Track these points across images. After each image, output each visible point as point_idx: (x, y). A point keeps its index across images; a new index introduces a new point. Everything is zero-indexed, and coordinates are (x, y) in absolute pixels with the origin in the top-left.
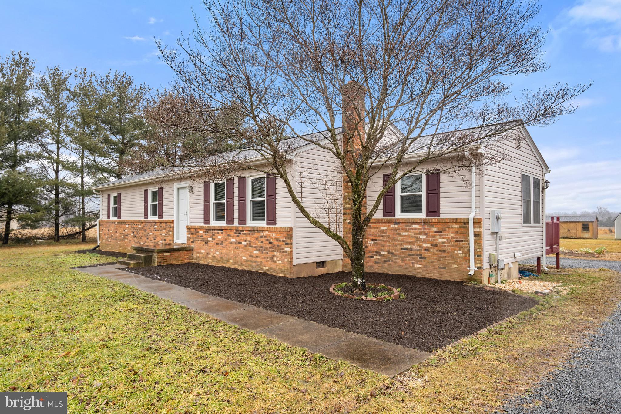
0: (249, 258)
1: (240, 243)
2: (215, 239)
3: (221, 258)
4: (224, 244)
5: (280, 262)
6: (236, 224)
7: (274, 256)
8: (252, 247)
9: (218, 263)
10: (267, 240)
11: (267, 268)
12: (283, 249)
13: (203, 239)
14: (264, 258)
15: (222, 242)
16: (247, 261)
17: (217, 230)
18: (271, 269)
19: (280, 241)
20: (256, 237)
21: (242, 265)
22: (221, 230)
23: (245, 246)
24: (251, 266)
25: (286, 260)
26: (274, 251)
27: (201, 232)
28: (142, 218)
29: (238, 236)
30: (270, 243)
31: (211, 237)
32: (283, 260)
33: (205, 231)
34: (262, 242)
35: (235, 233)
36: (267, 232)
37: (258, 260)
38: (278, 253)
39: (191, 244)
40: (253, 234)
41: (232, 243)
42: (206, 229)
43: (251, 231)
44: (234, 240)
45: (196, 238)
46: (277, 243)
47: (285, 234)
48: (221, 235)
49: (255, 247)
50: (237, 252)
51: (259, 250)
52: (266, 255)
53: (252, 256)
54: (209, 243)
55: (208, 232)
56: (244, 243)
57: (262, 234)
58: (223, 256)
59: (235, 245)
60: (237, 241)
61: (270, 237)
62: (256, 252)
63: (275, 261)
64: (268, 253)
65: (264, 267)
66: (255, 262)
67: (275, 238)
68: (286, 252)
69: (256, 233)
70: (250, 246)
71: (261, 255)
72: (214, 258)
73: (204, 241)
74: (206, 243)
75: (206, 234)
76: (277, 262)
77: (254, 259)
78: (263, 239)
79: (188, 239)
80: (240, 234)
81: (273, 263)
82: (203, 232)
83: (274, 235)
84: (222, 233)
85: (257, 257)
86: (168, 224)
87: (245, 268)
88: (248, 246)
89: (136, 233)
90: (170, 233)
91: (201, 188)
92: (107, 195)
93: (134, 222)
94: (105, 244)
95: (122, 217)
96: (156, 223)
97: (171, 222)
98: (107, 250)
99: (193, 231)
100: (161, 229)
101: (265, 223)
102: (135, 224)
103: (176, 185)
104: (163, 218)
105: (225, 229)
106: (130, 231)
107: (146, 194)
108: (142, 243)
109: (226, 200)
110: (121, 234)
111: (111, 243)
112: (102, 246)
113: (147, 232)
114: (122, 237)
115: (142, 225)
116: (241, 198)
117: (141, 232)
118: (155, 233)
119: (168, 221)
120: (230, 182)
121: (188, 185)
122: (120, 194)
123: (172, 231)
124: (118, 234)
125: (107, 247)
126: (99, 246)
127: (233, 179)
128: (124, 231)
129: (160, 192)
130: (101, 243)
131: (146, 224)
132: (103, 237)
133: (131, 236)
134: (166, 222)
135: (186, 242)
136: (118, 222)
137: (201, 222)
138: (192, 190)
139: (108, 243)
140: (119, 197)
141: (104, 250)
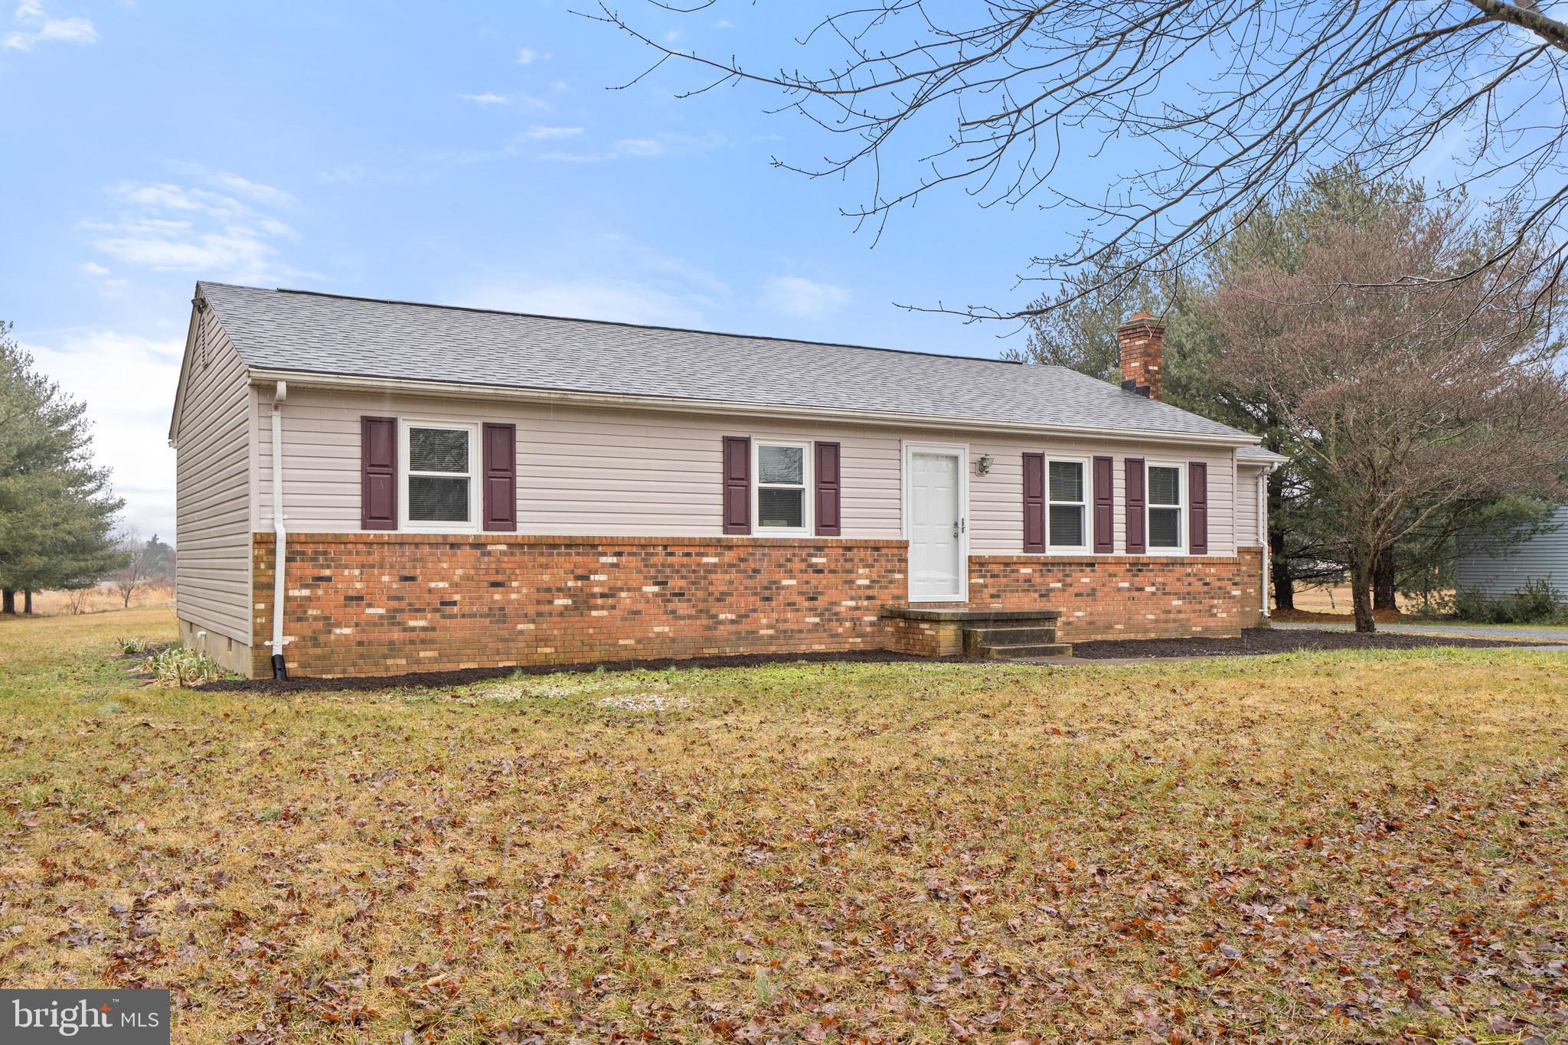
0: (1163, 616)
1: (1142, 589)
2: (1071, 585)
3: (1092, 623)
4: (1099, 594)
5: (1225, 615)
6: (1119, 549)
7: (1212, 607)
8: (1169, 594)
9: (1083, 636)
10: (1200, 580)
11: (1199, 629)
12: (1229, 593)
13: (1033, 586)
14: (1194, 612)
15: (1094, 590)
16: (1156, 621)
17: (1081, 564)
18: (1206, 629)
19: (1223, 579)
20: (1178, 575)
21: (1146, 631)
22: (1092, 565)
23: (1154, 594)
24: (1166, 630)
25: (1235, 610)
26: (1212, 598)
27: (1026, 571)
28: (714, 530)
29: (1137, 576)
30: (1206, 584)
31: (1059, 581)
32: (1228, 612)
33: (1038, 567)
34: (1190, 584)
35: (1128, 571)
36: (1200, 566)
37: (1181, 616)
38: (1221, 601)
39: (989, 600)
40: (1170, 571)
41: (1119, 589)
42: (1045, 564)
43: (1167, 564)
44: (1126, 585)
45: (1007, 586)
46: (1219, 584)
47: (1231, 568)
48: (1092, 574)
49: (1175, 594)
50: (1133, 608)
51: (1184, 598)
52: (1197, 607)
53: (1169, 612)
54: (1052, 594)
55: (1049, 571)
56: (1148, 589)
57: (1189, 570)
58: (1095, 618)
59: (1127, 594)
60: (1132, 584)
61: (1206, 575)
62: (1176, 603)
63: (1215, 615)
64: (1201, 603)
65: (1194, 629)
66: (1175, 621)
67: (1213, 575)
68: (1234, 597)
69: (1177, 568)
70: (1164, 594)
71: (1187, 607)
72: (1068, 627)
73: (1035, 591)
74: (1042, 596)
75: (1042, 576)
76: (1219, 615)
77: (1172, 616)
78: (1191, 579)
79: (973, 590)
80: (1140, 570)
81: (1210, 619)
82: (1034, 571)
83: (1213, 570)
84: (1093, 571)
85: (1179, 612)
86: (883, 551)
87: (1153, 636)
88: (1160, 593)
89: (683, 583)
90: (898, 576)
91: (1008, 467)
92: (356, 416)
93: (668, 545)
94: (360, 644)
95: (528, 526)
96: (819, 548)
97: (904, 546)
98: (387, 669)
99: (996, 569)
100: (848, 566)
101: (1182, 551)
102: (679, 551)
103: (911, 446)
104: (849, 532)
105: (1104, 563)
106: (635, 579)
107: (736, 451)
108: (730, 616)
109: (1088, 501)
110: (548, 590)
111: (430, 635)
112: (324, 657)
113: (762, 578)
114: (561, 602)
115: (729, 556)
116: (1134, 501)
117: (718, 578)
118: (815, 579)
119: (889, 545)
120: (1103, 466)
121: (966, 453)
122: (510, 429)
123: (905, 571)
124: (518, 593)
125: (385, 657)
126: (282, 659)
127: (1110, 460)
128: (578, 578)
129: (828, 456)
130: (296, 645)
131: (758, 552)
132: (336, 614)
133: (643, 595)
134: (876, 547)
135: (963, 596)
136: (515, 545)
137: (1014, 548)
138: (982, 467)
139: (396, 635)
140: (500, 440)
141: (352, 673)
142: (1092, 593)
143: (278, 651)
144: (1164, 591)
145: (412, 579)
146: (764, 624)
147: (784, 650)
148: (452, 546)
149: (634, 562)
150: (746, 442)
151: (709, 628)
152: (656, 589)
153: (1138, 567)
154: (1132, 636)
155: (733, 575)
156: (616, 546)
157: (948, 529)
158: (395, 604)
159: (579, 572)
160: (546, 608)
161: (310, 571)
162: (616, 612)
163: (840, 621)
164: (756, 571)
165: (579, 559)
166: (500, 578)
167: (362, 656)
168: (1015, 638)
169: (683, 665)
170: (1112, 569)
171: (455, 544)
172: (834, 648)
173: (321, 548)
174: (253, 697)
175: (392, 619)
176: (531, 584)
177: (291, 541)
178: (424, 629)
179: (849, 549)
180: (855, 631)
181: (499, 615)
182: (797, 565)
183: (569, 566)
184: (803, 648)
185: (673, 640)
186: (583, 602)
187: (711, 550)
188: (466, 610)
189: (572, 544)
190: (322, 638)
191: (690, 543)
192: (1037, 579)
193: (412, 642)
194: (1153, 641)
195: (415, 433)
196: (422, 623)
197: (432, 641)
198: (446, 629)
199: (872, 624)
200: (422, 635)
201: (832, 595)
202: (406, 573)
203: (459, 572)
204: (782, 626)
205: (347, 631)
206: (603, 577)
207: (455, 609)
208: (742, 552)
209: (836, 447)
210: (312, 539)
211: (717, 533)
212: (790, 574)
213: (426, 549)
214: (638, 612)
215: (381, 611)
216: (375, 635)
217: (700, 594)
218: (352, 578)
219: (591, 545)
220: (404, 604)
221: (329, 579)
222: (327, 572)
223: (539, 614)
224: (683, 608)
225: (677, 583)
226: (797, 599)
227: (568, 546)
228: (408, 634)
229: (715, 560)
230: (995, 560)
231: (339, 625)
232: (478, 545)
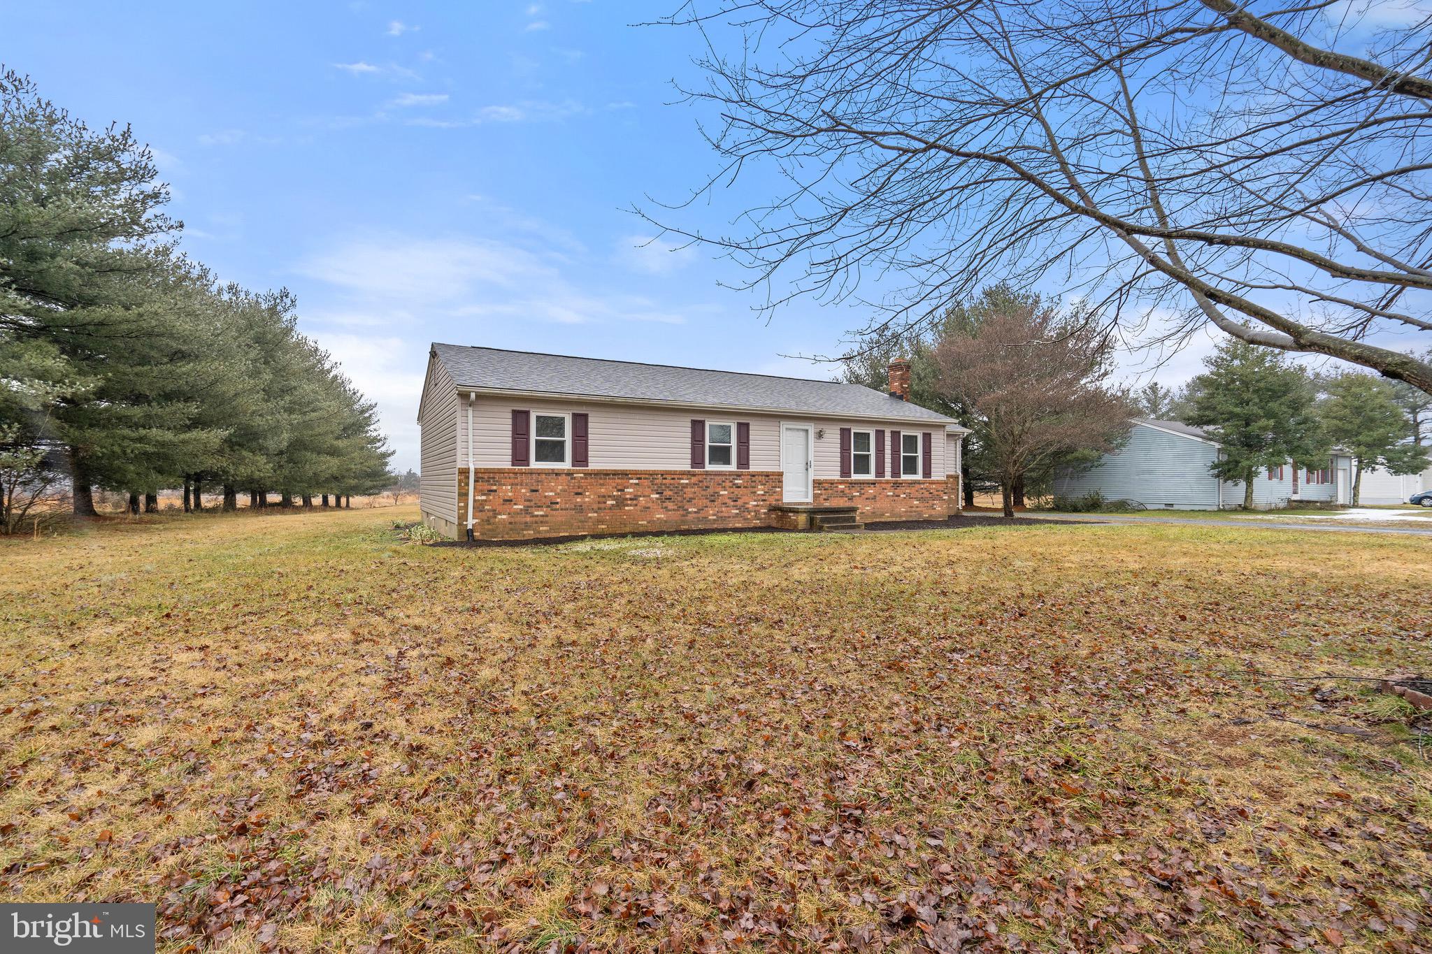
0: (909, 509)
1: (899, 496)
2: (864, 494)
4: (877, 498)
6: (888, 476)
7: (934, 504)
8: (912, 498)
10: (928, 491)
11: (927, 515)
12: (942, 497)
13: (845, 494)
14: (925, 507)
15: (875, 496)
16: (906, 512)
17: (869, 483)
18: (931, 516)
19: (939, 491)
20: (917, 489)
21: (901, 517)
22: (874, 484)
23: (905, 498)
24: (911, 516)
25: (945, 506)
26: (934, 500)
27: (841, 487)
30: (931, 493)
31: (858, 492)
33: (847, 485)
34: (923, 493)
35: (892, 486)
36: (928, 484)
37: (918, 509)
38: (938, 502)
39: (823, 501)
40: (913, 487)
41: (888, 496)
43: (912, 483)
44: (891, 493)
45: (832, 494)
46: (937, 493)
47: (943, 485)
49: (915, 498)
50: (894, 505)
51: (920, 500)
52: (926, 505)
53: (912, 507)
54: (854, 498)
55: (853, 486)
56: (902, 495)
57: (922, 486)
59: (892, 498)
60: (894, 493)
61: (930, 488)
62: (915, 502)
63: (935, 509)
64: (928, 502)
65: (924, 515)
66: (915, 511)
67: (934, 488)
68: (944, 499)
69: (917, 485)
71: (921, 505)
73: (846, 497)
74: (849, 499)
75: (850, 489)
76: (937, 509)
77: (914, 509)
78: (923, 491)
79: (816, 496)
80: (898, 487)
81: (933, 511)
82: (846, 487)
83: (934, 486)
84: (875, 487)
85: (917, 507)
87: (904, 519)
88: (908, 498)
89: (670, 493)
90: (778, 489)
91: (833, 436)
92: (510, 409)
93: (664, 474)
94: (511, 523)
95: (594, 464)
96: (739, 476)
97: (781, 474)
98: (524, 536)
99: (826, 486)
100: (753, 484)
101: (919, 476)
102: (669, 477)
103: (785, 425)
104: (753, 468)
105: (880, 482)
106: (647, 492)
107: (697, 427)
108: (694, 510)
109: (872, 452)
110: (604, 497)
111: (547, 519)
112: (493, 530)
113: (710, 491)
114: (610, 502)
115: (694, 479)
116: (895, 452)
117: (689, 492)
118: (737, 491)
119: (773, 474)
120: (880, 434)
121: (812, 428)
122: (586, 416)
123: (781, 487)
124: (589, 498)
125: (523, 530)
126: (472, 531)
127: (883, 432)
128: (618, 490)
129: (744, 430)
130: (479, 523)
131: (709, 478)
132: (499, 509)
133: (651, 499)
134: (767, 475)
135: (810, 499)
136: (588, 474)
137: (835, 475)
138: (820, 435)
139: (528, 519)
140: (581, 423)
141: (507, 538)
142: (874, 498)
143: (470, 527)
144: (910, 497)
145: (537, 491)
146: (711, 514)
147: (721, 526)
148: (556, 474)
149: (646, 483)
150: (703, 423)
151: (683, 516)
152: (657, 496)
153: (897, 485)
154: (894, 519)
155: (696, 489)
156: (638, 474)
157: (803, 466)
158: (527, 503)
159: (619, 487)
160: (602, 506)
161: (486, 487)
162: (638, 508)
163: (749, 512)
164: (707, 487)
165: (617, 481)
166: (580, 491)
167: (511, 530)
168: (836, 520)
169: (671, 534)
170: (884, 486)
171: (557, 474)
172: (746, 525)
173: (491, 475)
174: (458, 549)
175: (526, 511)
176: (595, 494)
177: (477, 471)
178: (542, 516)
179: (754, 476)
180: (756, 517)
181: (580, 509)
182: (728, 484)
183: (614, 485)
184: (730, 526)
185: (666, 522)
186: (621, 502)
187: (685, 477)
188: (563, 506)
189: (616, 473)
190: (492, 520)
191: (674, 473)
192: (847, 491)
193: (536, 523)
194: (904, 522)
195: (538, 418)
196: (541, 513)
197: (547, 522)
198: (553, 516)
199: (765, 513)
200: (541, 519)
201: (745, 499)
202: (533, 488)
203: (560, 487)
204: (720, 515)
205: (504, 517)
206: (631, 490)
207: (558, 506)
208: (700, 478)
209: (748, 425)
210: (487, 471)
211: (688, 468)
212: (724, 488)
213: (544, 476)
214: (649, 508)
215: (521, 507)
216: (518, 519)
217: (679, 499)
218: (507, 491)
219: (625, 474)
220: (532, 504)
221: (495, 491)
222: (495, 488)
223: (599, 509)
224: (670, 505)
225: (668, 493)
226: (727, 501)
227: (614, 475)
228: (534, 519)
229: (687, 481)
230: (826, 481)
231: (500, 514)
232: (569, 474)
